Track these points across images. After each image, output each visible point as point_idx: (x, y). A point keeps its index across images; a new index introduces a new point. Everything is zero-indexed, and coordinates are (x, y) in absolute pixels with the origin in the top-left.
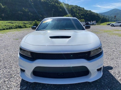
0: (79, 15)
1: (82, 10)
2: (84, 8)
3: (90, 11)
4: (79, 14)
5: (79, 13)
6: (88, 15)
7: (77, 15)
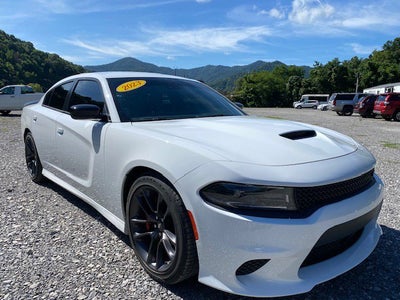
0: (16, 69)
1: (24, 51)
2: (31, 45)
3: (56, 57)
4: (13, 64)
5: (13, 62)
6: (50, 70)
7: (6, 68)
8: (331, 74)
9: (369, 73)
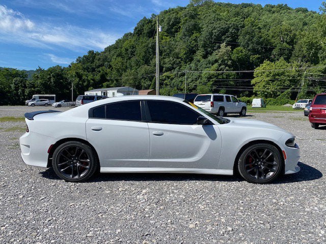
8: (50, 78)
9: (77, 80)
